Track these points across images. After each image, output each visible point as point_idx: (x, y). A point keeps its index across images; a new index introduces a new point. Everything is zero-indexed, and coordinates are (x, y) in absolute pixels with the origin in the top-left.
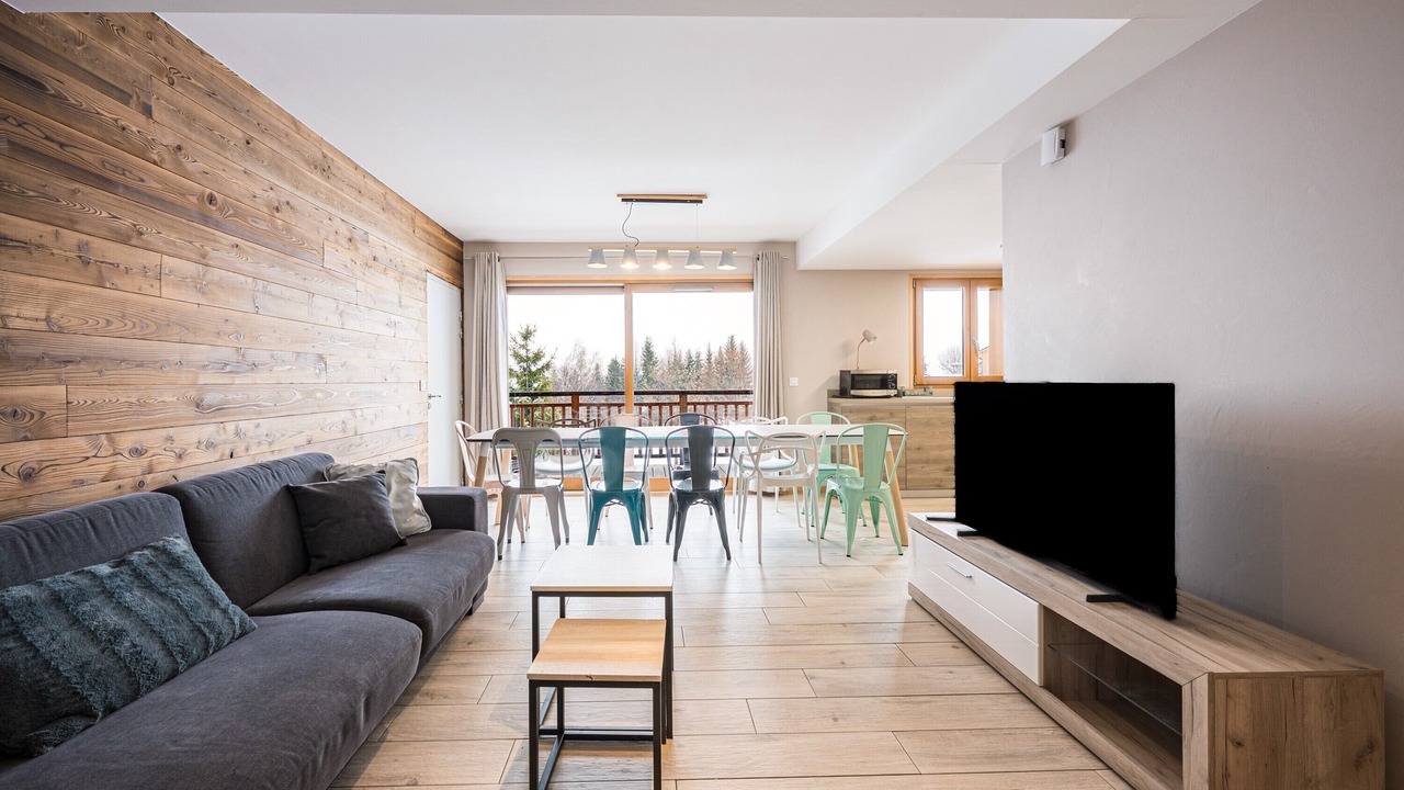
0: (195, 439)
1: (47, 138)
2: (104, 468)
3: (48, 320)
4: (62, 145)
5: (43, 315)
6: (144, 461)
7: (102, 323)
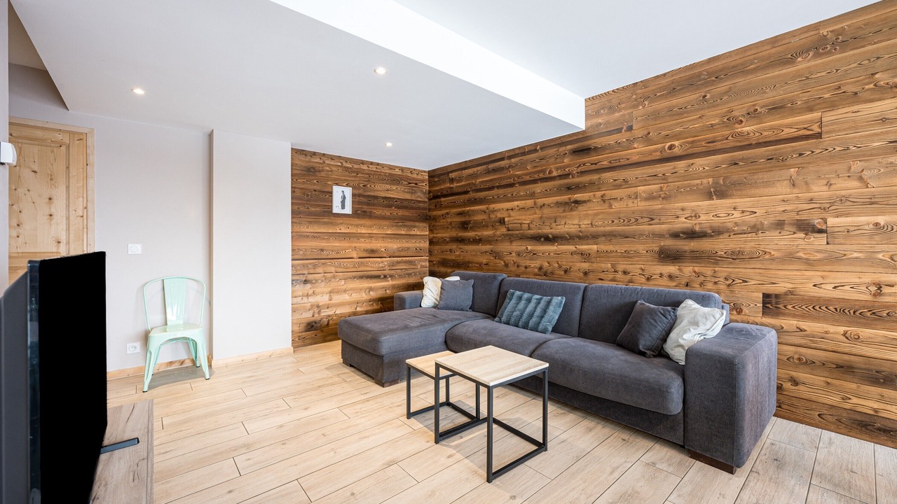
0: (658, 272)
1: (592, 164)
2: (611, 276)
3: (591, 224)
4: (596, 164)
5: (590, 223)
6: (628, 277)
7: (610, 222)
